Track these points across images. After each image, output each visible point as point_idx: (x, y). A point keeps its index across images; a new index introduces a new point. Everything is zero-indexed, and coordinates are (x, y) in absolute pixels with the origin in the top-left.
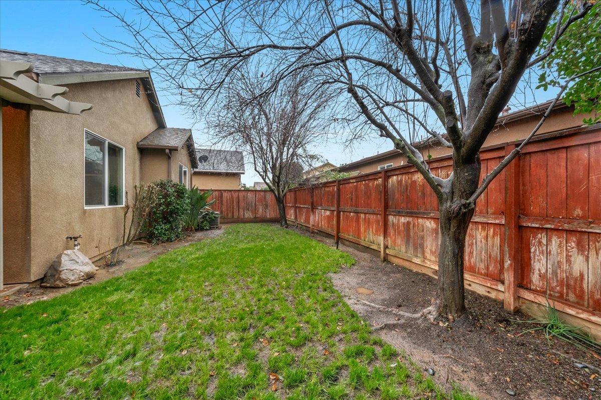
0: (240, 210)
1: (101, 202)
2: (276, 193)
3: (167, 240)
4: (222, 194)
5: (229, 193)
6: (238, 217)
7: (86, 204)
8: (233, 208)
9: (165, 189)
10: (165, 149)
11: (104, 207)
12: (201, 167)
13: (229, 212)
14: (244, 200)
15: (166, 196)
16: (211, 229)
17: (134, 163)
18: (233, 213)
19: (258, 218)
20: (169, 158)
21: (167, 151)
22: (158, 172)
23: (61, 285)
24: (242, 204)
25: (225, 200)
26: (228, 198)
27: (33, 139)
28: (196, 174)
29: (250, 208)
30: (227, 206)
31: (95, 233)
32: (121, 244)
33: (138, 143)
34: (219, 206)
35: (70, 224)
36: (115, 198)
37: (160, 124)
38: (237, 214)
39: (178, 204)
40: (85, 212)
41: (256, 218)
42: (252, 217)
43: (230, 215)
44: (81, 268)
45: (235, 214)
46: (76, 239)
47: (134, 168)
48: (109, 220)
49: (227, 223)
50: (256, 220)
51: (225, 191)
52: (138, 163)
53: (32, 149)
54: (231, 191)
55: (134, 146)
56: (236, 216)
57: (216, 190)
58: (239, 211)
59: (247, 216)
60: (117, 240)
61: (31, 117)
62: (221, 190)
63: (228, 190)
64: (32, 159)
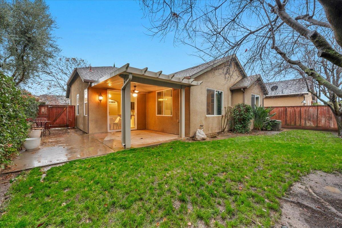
0: (302, 120)
1: (213, 114)
2: (333, 107)
3: (241, 132)
4: (287, 109)
5: (293, 108)
6: (300, 125)
7: (207, 115)
8: (296, 119)
9: (240, 108)
10: (241, 89)
11: (214, 116)
12: (271, 93)
13: (292, 121)
14: (305, 113)
15: (240, 111)
16: (272, 130)
17: (228, 97)
18: (295, 122)
19: (320, 127)
20: (244, 92)
21: (242, 89)
22: (239, 100)
23: (196, 140)
24: (303, 116)
25: (288, 113)
26: (291, 111)
27: (191, 95)
28: (267, 98)
29: (311, 119)
30: (290, 117)
31: (210, 125)
32: (221, 131)
33: (230, 88)
34: (284, 117)
35: (201, 121)
36: (219, 112)
37: (244, 76)
38: (299, 123)
39: (246, 115)
40: (206, 117)
41: (317, 126)
42: (313, 125)
43: (293, 123)
44: (201, 136)
45: (297, 122)
46: (202, 126)
47: (228, 99)
48: (216, 121)
49: (289, 128)
50: (317, 128)
51: (289, 107)
52: (230, 97)
53: (191, 98)
54: (294, 107)
55: (228, 90)
56: (298, 124)
57: (282, 107)
58: (300, 121)
59: (308, 124)
60: (219, 129)
61: (191, 89)
62: (285, 107)
63: (291, 107)
64: (191, 101)
